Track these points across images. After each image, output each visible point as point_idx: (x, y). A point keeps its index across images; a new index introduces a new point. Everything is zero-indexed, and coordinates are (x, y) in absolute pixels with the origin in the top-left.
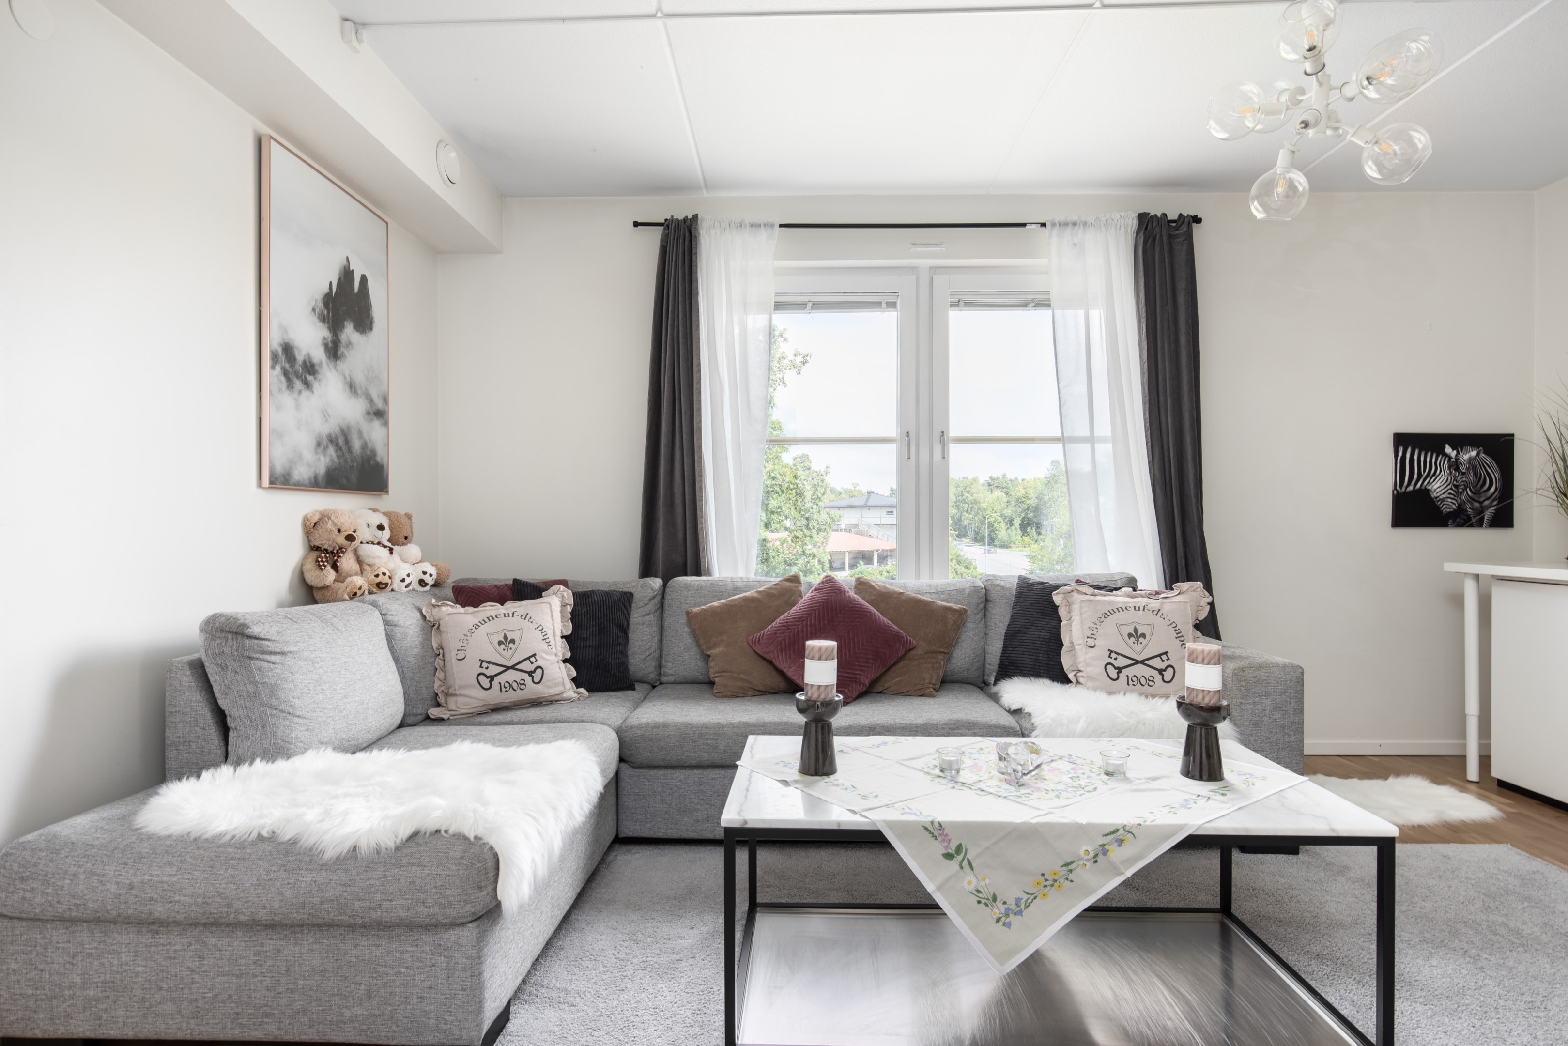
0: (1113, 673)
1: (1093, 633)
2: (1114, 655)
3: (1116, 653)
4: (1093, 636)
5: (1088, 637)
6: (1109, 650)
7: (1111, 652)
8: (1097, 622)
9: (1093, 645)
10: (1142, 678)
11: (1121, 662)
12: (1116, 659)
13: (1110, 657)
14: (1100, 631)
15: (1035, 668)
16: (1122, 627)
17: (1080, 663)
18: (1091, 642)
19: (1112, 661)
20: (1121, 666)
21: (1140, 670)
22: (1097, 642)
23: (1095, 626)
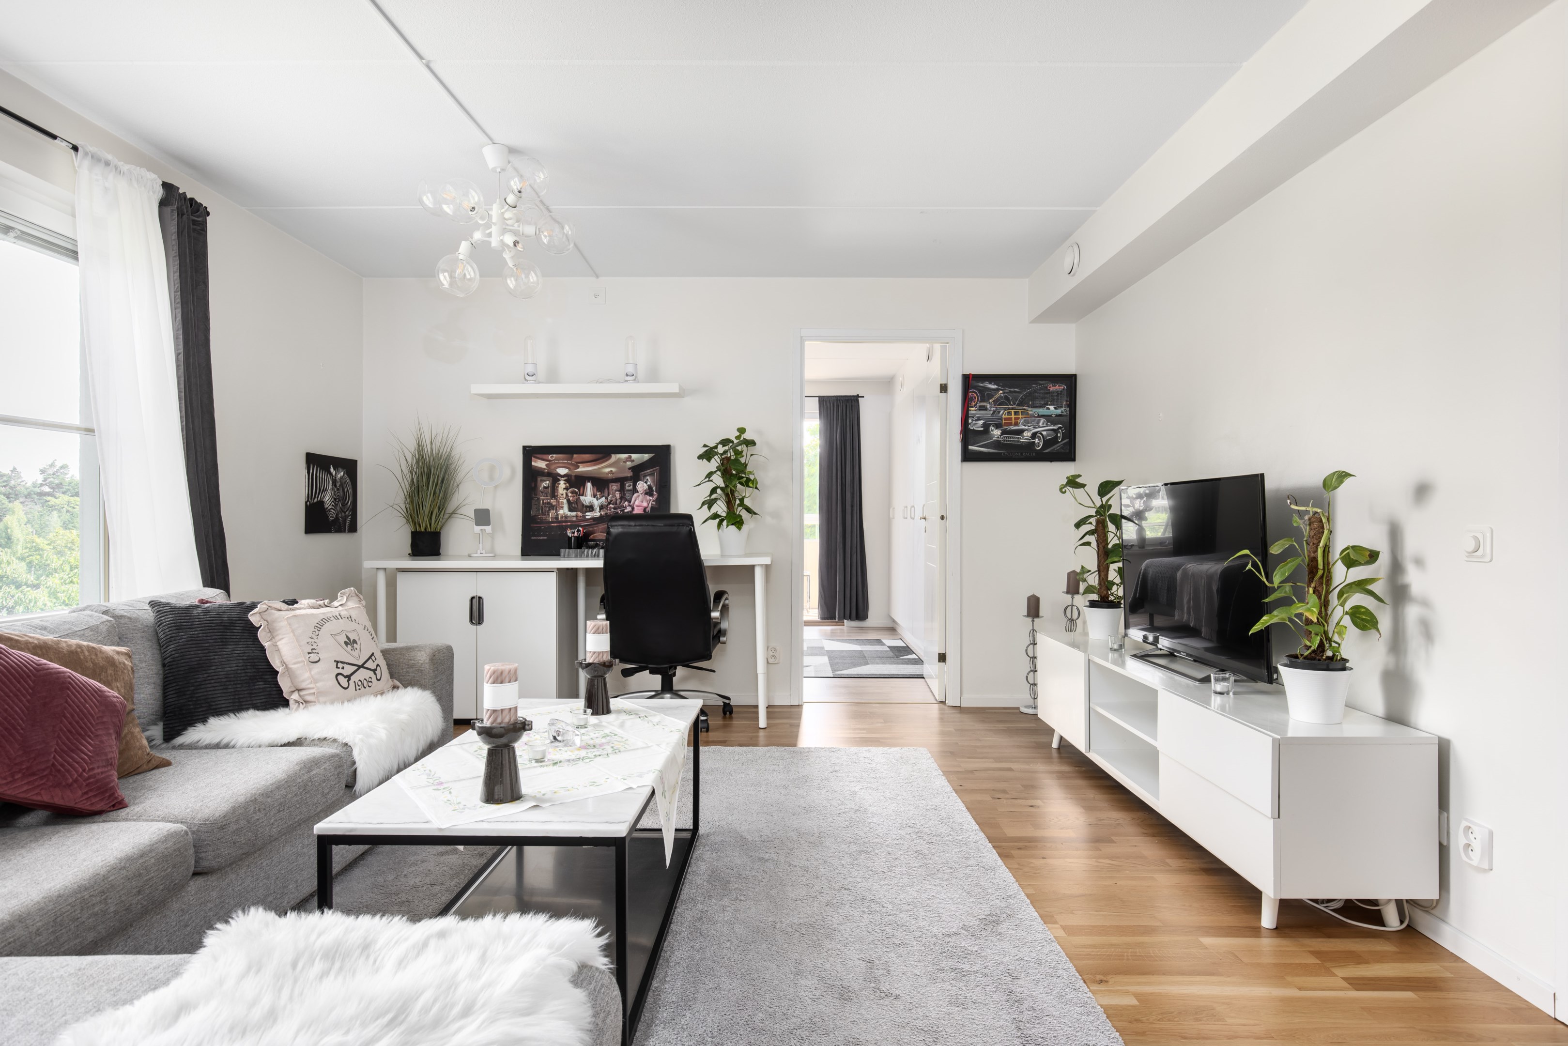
0: (343, 681)
1: (313, 647)
2: (340, 665)
3: (342, 663)
4: (314, 651)
5: (309, 653)
6: (335, 661)
7: (337, 662)
8: (313, 636)
9: (318, 659)
10: (365, 681)
11: (348, 670)
12: (343, 668)
13: (337, 667)
14: (320, 645)
15: (234, 702)
16: (337, 637)
17: (303, 681)
18: (314, 657)
19: (340, 671)
20: (349, 674)
21: (362, 674)
22: (321, 656)
23: (313, 640)
